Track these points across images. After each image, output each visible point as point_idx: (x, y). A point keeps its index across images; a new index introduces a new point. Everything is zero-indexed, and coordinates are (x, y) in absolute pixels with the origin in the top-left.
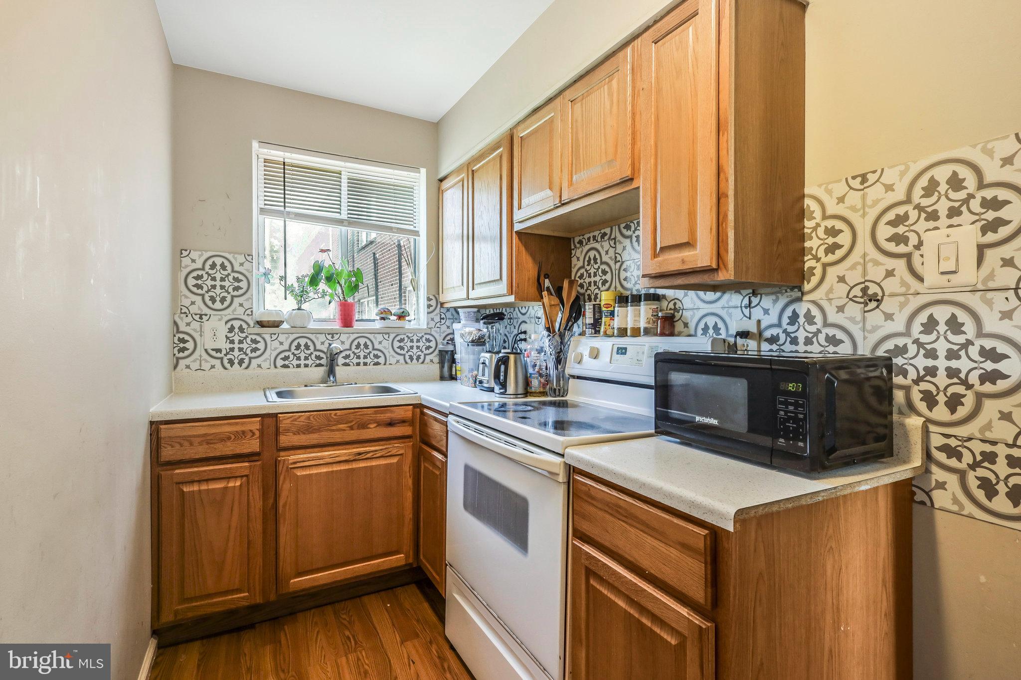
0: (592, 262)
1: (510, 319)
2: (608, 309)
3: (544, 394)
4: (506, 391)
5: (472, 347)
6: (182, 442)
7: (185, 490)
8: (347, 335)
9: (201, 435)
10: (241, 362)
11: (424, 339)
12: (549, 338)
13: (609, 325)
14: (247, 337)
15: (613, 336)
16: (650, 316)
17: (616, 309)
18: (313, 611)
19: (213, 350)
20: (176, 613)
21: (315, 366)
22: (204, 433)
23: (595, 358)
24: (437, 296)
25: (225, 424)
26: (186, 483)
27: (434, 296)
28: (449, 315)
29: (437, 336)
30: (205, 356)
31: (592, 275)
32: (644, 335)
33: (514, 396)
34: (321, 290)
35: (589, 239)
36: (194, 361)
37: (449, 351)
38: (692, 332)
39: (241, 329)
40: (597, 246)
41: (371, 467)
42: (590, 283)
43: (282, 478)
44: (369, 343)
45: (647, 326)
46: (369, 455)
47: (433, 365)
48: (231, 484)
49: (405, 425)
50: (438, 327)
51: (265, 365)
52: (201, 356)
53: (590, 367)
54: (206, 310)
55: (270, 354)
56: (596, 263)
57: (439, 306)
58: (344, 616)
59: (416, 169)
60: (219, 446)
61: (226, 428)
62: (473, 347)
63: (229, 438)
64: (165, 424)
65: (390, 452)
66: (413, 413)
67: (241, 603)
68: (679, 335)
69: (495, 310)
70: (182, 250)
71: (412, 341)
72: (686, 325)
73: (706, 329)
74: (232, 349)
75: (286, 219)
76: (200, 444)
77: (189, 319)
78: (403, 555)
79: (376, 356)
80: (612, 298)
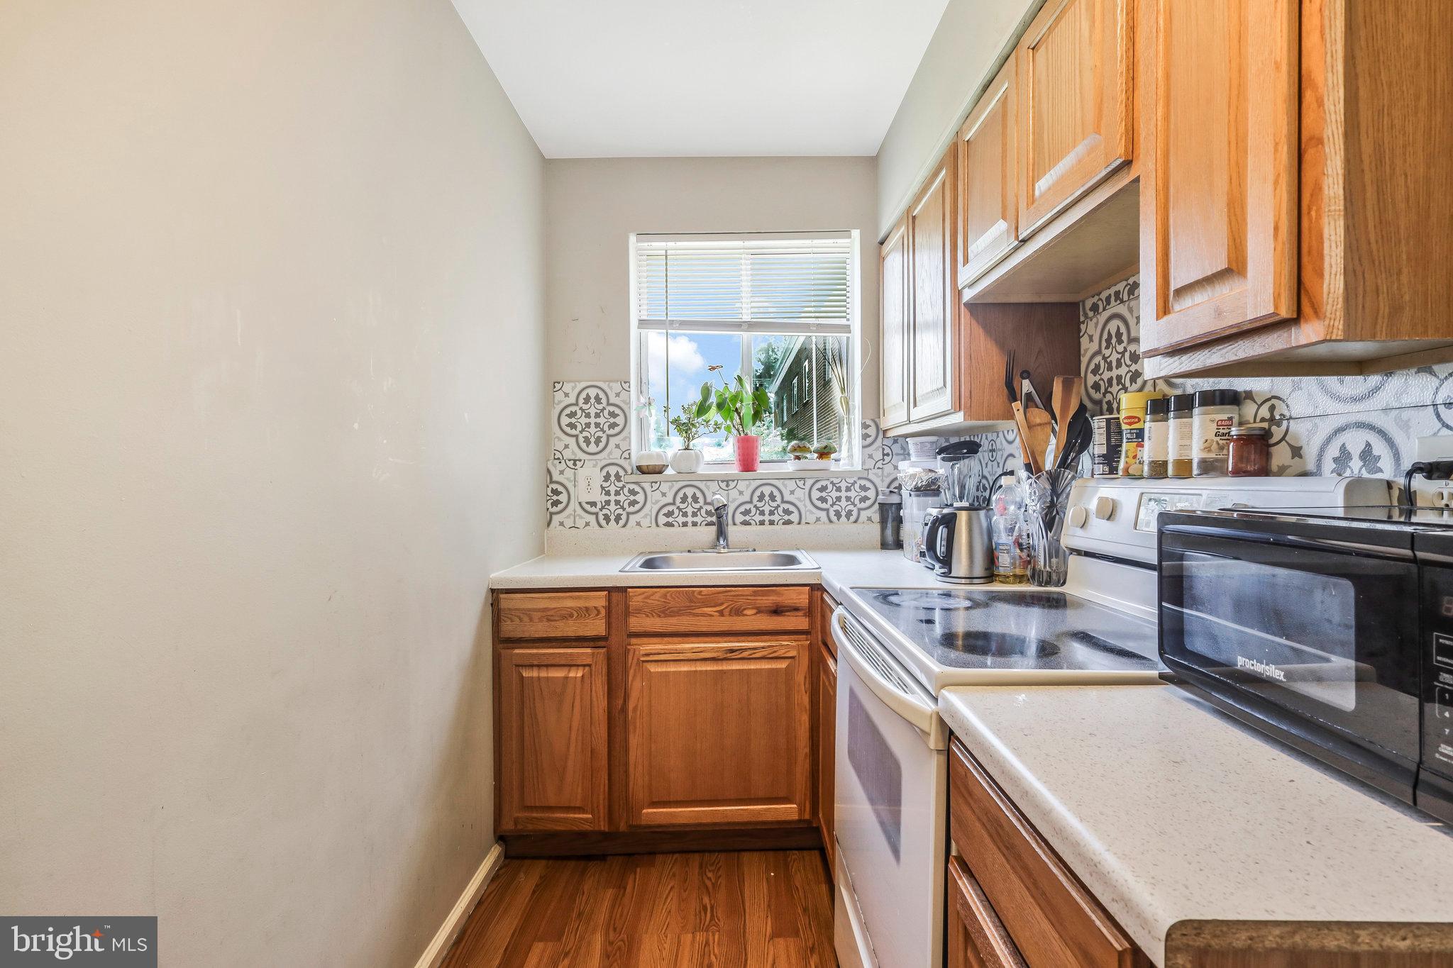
0: (1114, 340)
1: (993, 451)
2: (1133, 427)
3: (1020, 579)
4: (950, 573)
5: (916, 498)
6: (522, 616)
7: (524, 675)
8: (747, 482)
9: (541, 609)
10: (618, 518)
11: (857, 486)
12: (1030, 480)
13: (1135, 457)
14: (624, 486)
15: (1141, 477)
16: (1211, 436)
17: (1147, 425)
18: (676, 856)
19: (587, 503)
20: (516, 821)
21: (706, 525)
22: (545, 606)
23: (1109, 519)
24: (877, 420)
25: (566, 598)
26: (525, 666)
27: (873, 420)
28: (896, 448)
29: (877, 481)
30: (579, 511)
31: (1114, 364)
32: (1199, 475)
33: (968, 581)
34: (712, 422)
35: (1108, 299)
36: (568, 517)
37: (892, 504)
38: (1311, 466)
39: (618, 477)
40: (1122, 309)
41: (749, 672)
42: (1110, 380)
43: (631, 672)
44: (776, 493)
45: (1205, 455)
46: (745, 654)
47: (872, 525)
48: (572, 674)
49: (798, 614)
50: (879, 468)
51: (645, 523)
52: (575, 511)
53: (1099, 535)
54: (580, 455)
55: (651, 508)
56: (1120, 341)
57: (881, 435)
58: (710, 875)
59: (846, 233)
60: (560, 624)
61: (569, 603)
62: (918, 498)
63: (572, 615)
64: (506, 593)
65: (775, 652)
66: (811, 598)
67: (585, 826)
68: (1281, 472)
69: (972, 437)
70: (554, 383)
71: (839, 489)
72: (1297, 452)
73: (1343, 458)
74: (608, 503)
75: (669, 331)
76: (540, 620)
77: (563, 466)
78: (795, 806)
79: (787, 512)
80: (1142, 404)
